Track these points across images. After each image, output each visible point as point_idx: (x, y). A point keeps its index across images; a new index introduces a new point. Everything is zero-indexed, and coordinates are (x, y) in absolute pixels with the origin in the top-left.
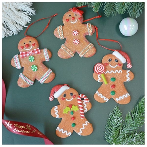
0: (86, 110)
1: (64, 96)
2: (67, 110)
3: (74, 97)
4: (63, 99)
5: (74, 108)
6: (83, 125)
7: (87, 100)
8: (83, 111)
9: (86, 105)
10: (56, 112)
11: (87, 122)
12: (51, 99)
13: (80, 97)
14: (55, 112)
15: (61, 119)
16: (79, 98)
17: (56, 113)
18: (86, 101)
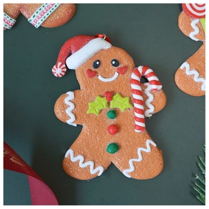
0: (151, 110)
1: (95, 65)
2: (97, 105)
3: (123, 71)
4: (92, 74)
5: (119, 103)
6: (140, 150)
7: (156, 83)
8: (142, 112)
9: (151, 98)
10: (67, 109)
11: (149, 142)
12: (58, 71)
13: (137, 73)
14: (65, 107)
15: (80, 127)
16: (134, 77)
17: (68, 111)
18: (154, 87)
